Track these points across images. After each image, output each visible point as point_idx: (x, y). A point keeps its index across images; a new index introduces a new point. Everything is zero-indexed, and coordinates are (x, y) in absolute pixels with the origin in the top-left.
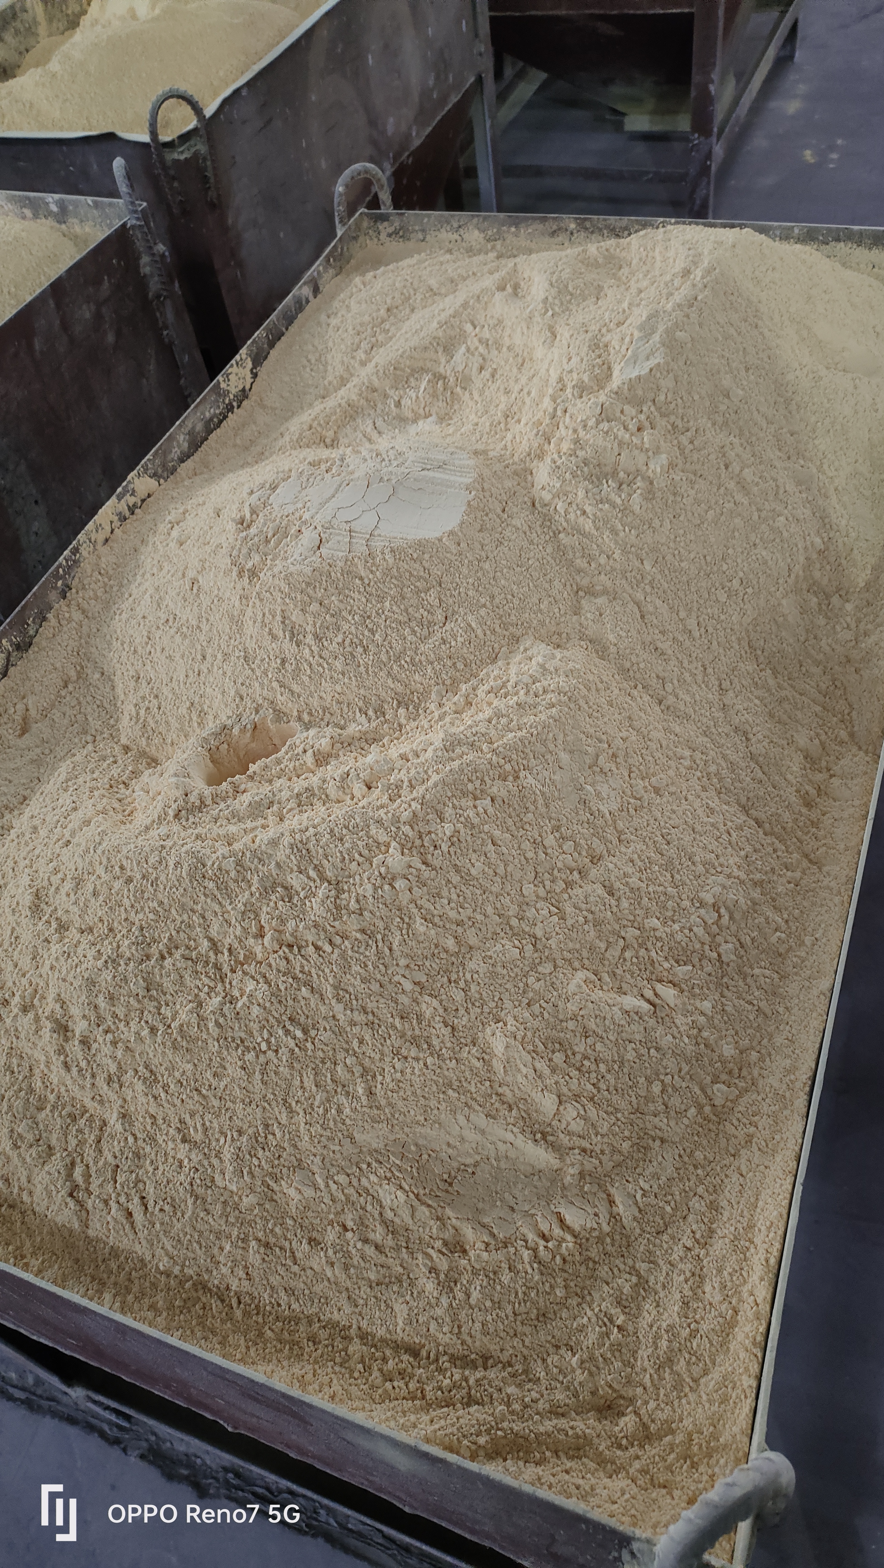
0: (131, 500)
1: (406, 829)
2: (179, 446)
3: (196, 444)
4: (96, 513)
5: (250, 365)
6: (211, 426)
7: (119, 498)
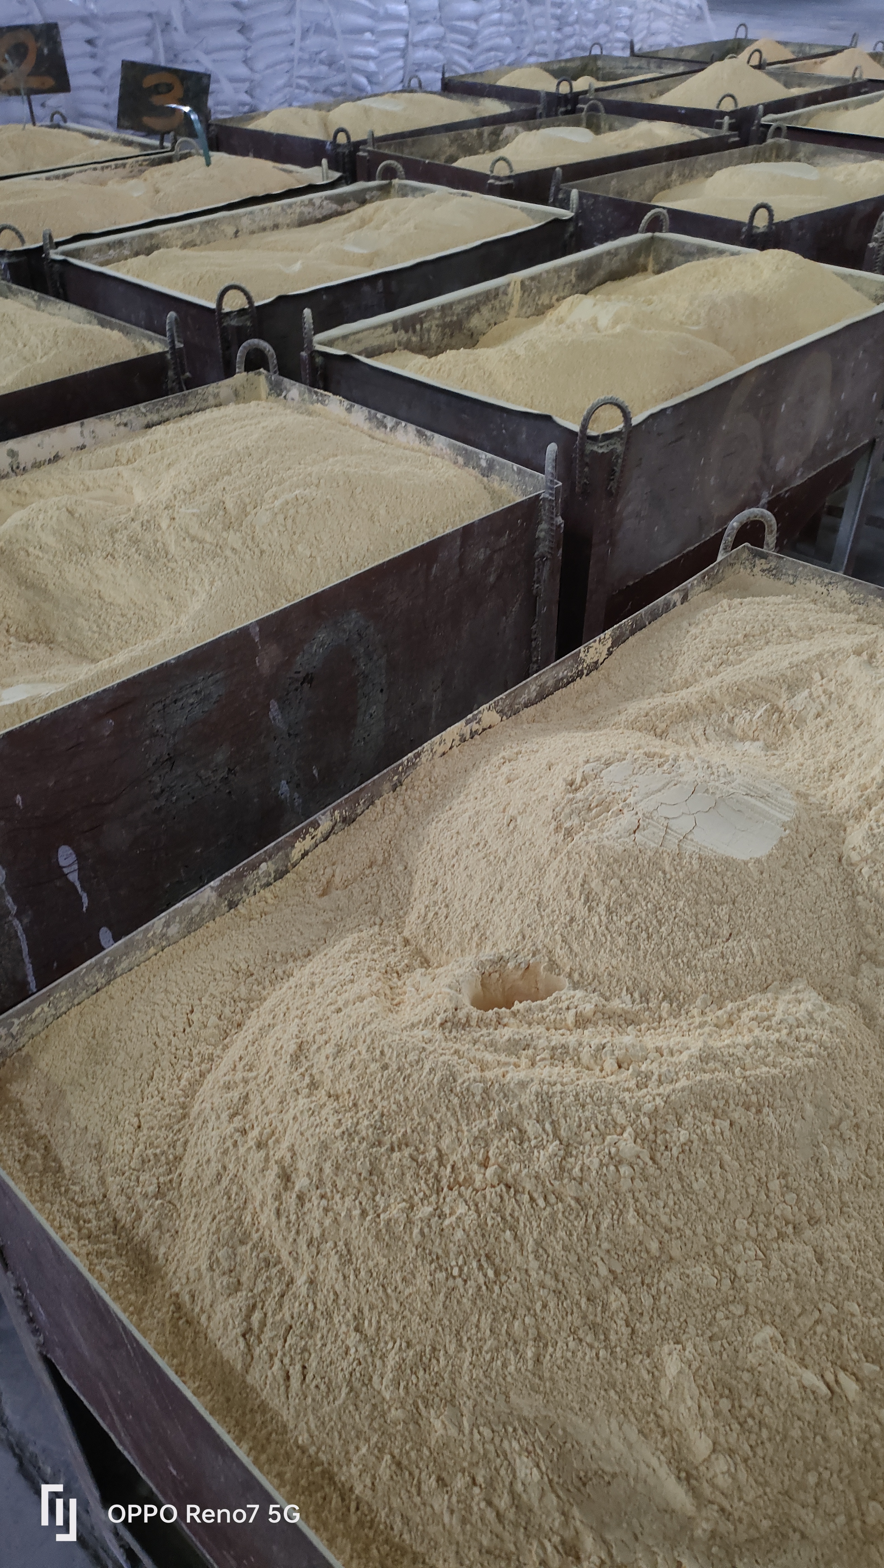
0: (475, 726)
1: (645, 1120)
2: (529, 694)
3: (542, 696)
4: (445, 729)
5: (609, 644)
6: (561, 684)
7: (467, 723)
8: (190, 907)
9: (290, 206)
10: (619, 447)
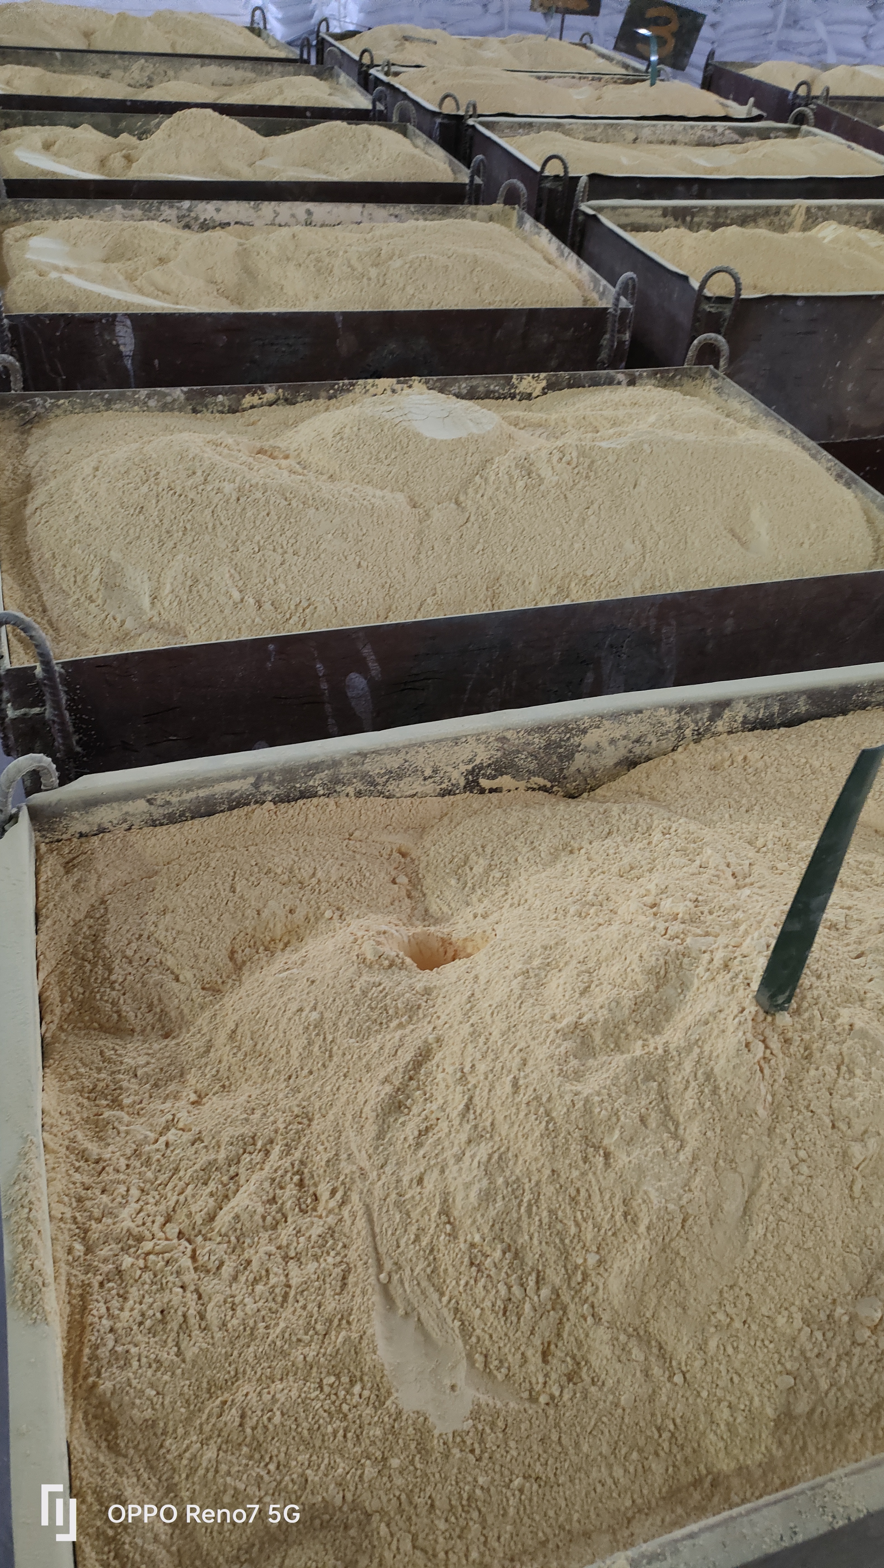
2: (459, 387)
3: (471, 395)
4: (379, 377)
5: (544, 383)
7: (398, 382)
10: (727, 311)
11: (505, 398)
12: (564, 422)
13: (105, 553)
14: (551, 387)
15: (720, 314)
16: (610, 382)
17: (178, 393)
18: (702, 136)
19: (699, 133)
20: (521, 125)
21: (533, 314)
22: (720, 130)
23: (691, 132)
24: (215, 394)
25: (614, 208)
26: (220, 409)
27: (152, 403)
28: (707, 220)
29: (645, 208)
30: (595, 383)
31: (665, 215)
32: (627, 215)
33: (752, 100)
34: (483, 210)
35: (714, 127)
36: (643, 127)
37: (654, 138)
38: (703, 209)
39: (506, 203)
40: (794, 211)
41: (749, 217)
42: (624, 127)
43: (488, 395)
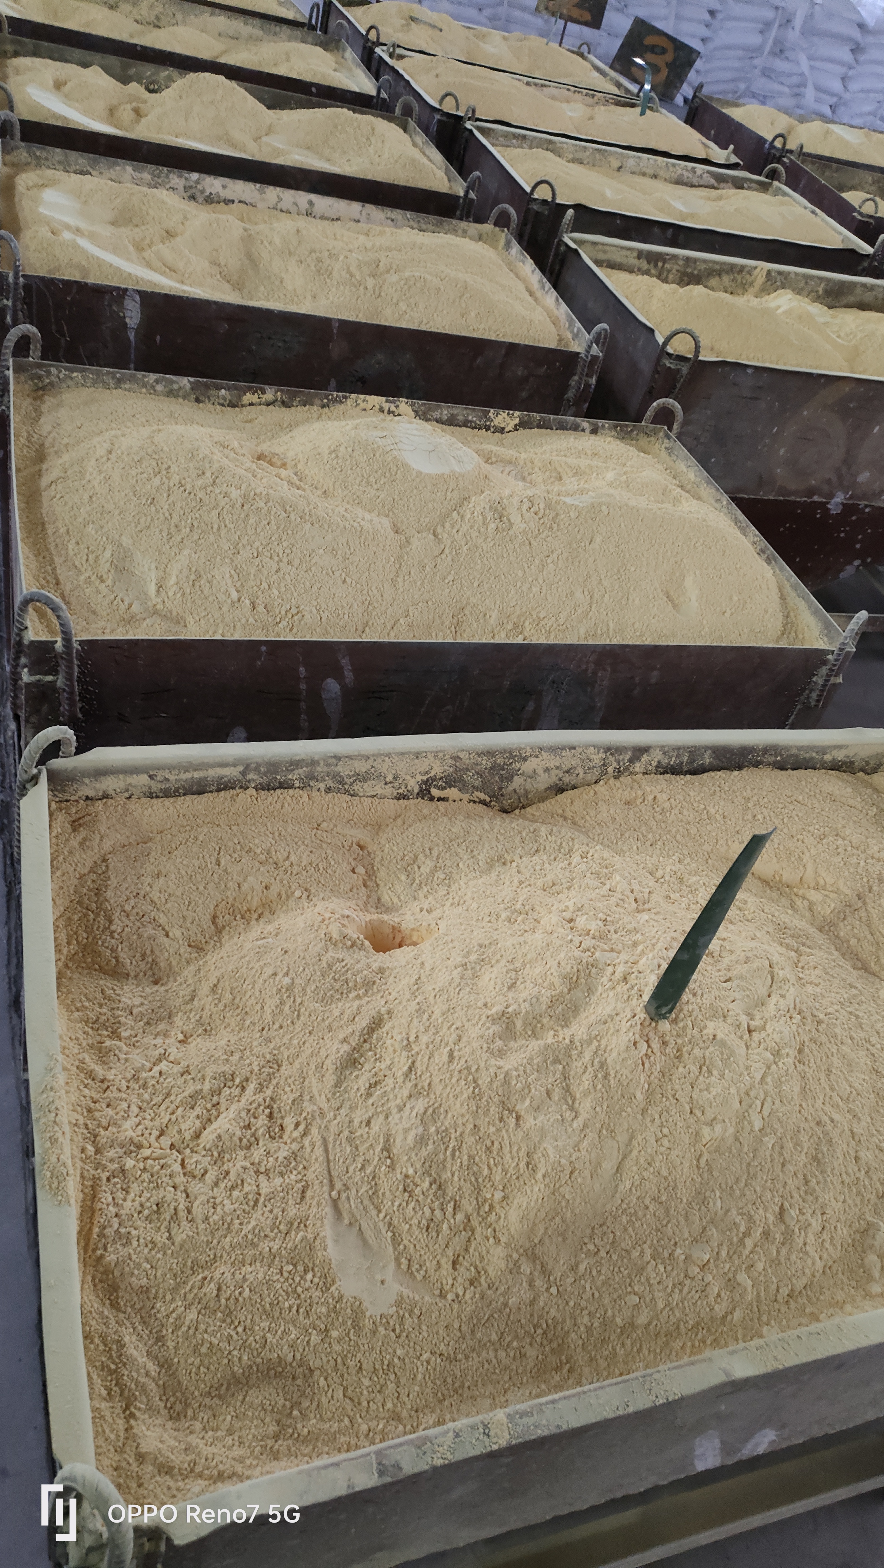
0: (393, 408)
2: (441, 414)
3: (451, 422)
4: (369, 394)
5: (517, 421)
6: (468, 424)
7: (387, 401)
8: (172, 382)
9: (674, 165)
10: (685, 369)
11: (480, 429)
12: (532, 463)
13: (117, 537)
14: (523, 425)
15: (678, 371)
16: (576, 428)
17: (185, 382)
18: (682, 175)
19: (680, 171)
20: (515, 136)
21: (512, 348)
22: (699, 172)
23: (671, 169)
24: (219, 388)
25: (594, 244)
26: (222, 401)
27: (159, 388)
28: (676, 267)
29: (622, 248)
30: (562, 427)
31: (639, 257)
32: (605, 252)
33: (732, 147)
34: (474, 228)
35: (693, 168)
36: (629, 157)
37: (637, 170)
38: (675, 257)
39: (495, 225)
40: (756, 272)
41: (716, 271)
42: (611, 154)
43: (466, 424)
